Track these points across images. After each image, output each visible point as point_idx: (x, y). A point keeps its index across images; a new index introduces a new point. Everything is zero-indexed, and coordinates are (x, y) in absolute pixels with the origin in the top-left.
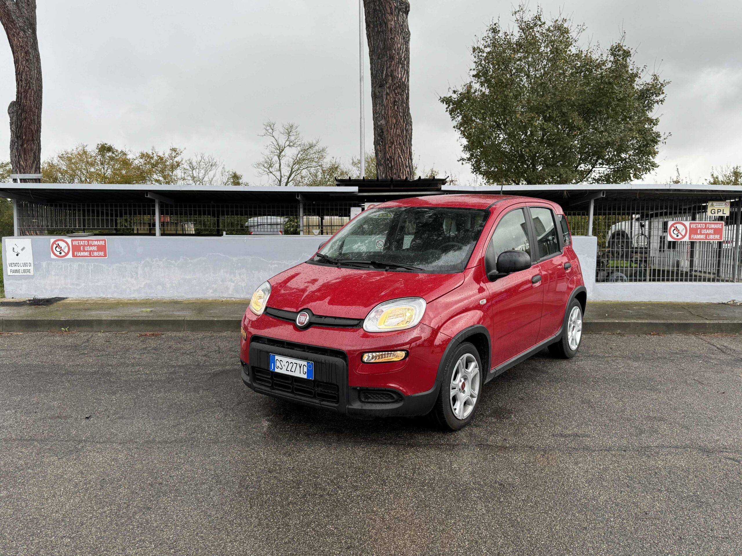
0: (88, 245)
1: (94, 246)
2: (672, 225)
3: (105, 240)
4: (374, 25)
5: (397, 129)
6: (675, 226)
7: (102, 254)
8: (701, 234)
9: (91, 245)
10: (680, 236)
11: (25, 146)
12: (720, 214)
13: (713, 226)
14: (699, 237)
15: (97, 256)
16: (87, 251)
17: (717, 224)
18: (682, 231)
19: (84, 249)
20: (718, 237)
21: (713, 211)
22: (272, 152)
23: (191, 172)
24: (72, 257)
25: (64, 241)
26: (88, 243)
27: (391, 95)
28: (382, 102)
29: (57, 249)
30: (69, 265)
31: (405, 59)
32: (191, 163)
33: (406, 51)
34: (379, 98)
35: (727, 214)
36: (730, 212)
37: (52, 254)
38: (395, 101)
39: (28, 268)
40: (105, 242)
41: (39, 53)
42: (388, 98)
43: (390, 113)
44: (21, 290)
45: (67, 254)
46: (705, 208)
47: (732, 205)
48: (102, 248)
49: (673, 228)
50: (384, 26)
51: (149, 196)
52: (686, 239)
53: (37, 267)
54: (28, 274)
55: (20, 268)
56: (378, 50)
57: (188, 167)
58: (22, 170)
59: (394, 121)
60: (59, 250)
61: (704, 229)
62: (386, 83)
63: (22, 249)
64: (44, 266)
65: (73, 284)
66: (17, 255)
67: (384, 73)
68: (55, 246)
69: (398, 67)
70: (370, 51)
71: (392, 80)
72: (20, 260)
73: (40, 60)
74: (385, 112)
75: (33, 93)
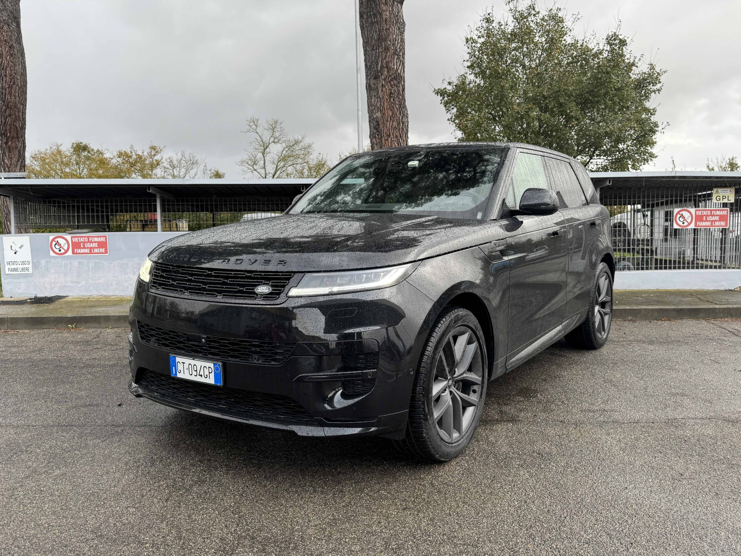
0: (88, 242)
1: (95, 242)
2: (678, 213)
3: (106, 237)
4: (367, 16)
5: (393, 122)
6: (681, 213)
7: (102, 250)
8: (707, 221)
9: (92, 242)
10: (686, 224)
11: (10, 143)
12: (725, 201)
13: (718, 213)
14: (704, 224)
15: (98, 253)
16: (88, 248)
17: (722, 210)
18: (688, 218)
19: (84, 245)
20: (723, 223)
21: (718, 197)
22: (256, 149)
23: (171, 171)
24: (71, 254)
25: (63, 238)
26: (89, 239)
27: (387, 87)
28: (378, 94)
29: (57, 246)
30: (69, 262)
31: (401, 50)
32: (171, 161)
33: (401, 41)
34: (374, 90)
35: (732, 200)
36: (735, 199)
37: (51, 252)
38: (391, 93)
39: (27, 266)
40: (106, 239)
41: (23, 47)
42: (384, 89)
43: (385, 106)
44: (19, 288)
45: (66, 251)
46: (710, 195)
47: (737, 192)
48: (103, 245)
49: (679, 216)
50: (378, 16)
51: (151, 191)
52: (692, 226)
53: (35, 266)
54: (27, 272)
55: (18, 266)
56: (372, 42)
57: (168, 166)
58: (7, 169)
59: (391, 114)
60: (58, 247)
61: (710, 216)
62: (382, 75)
63: (20, 248)
64: (43, 264)
65: (72, 282)
66: (15, 253)
67: (380, 64)
68: (54, 243)
69: (394, 58)
70: (364, 42)
71: (388, 72)
72: (18, 258)
73: (24, 54)
74: (381, 105)
75: (17, 89)
